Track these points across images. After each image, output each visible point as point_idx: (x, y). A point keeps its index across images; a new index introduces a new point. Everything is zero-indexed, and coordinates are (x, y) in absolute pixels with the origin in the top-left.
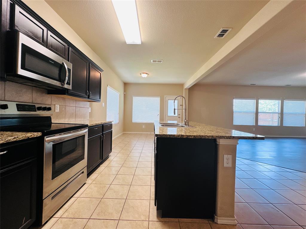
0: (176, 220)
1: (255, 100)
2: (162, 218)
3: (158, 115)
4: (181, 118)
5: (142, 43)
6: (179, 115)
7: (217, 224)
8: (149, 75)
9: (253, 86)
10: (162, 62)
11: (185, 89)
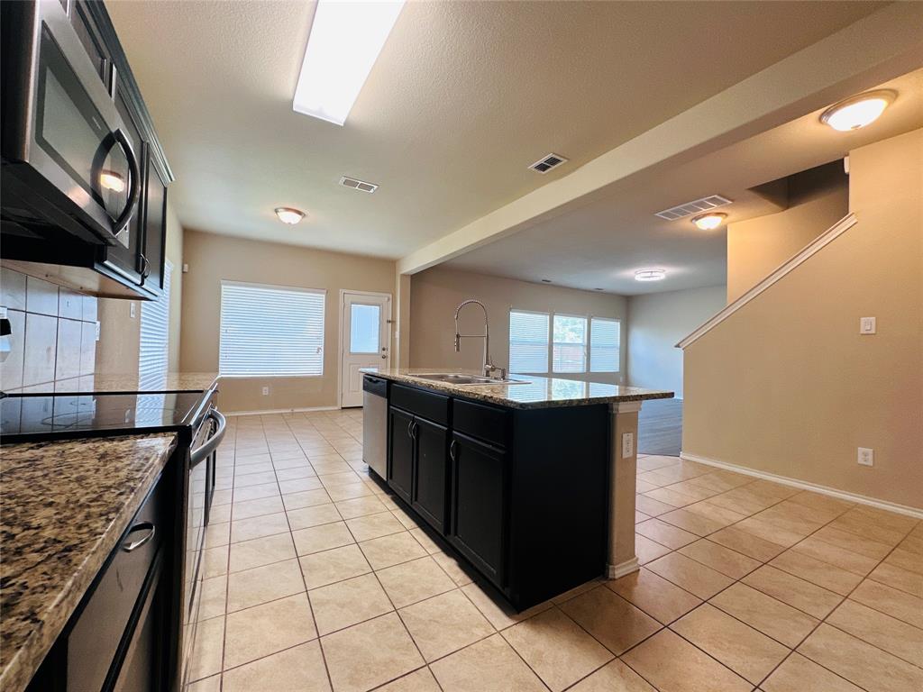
0: (548, 603)
1: (548, 317)
2: (518, 613)
3: (319, 349)
4: (389, 360)
5: (345, 124)
6: (384, 349)
7: (615, 579)
8: (305, 219)
9: (546, 283)
10: (372, 191)
11: (403, 275)
